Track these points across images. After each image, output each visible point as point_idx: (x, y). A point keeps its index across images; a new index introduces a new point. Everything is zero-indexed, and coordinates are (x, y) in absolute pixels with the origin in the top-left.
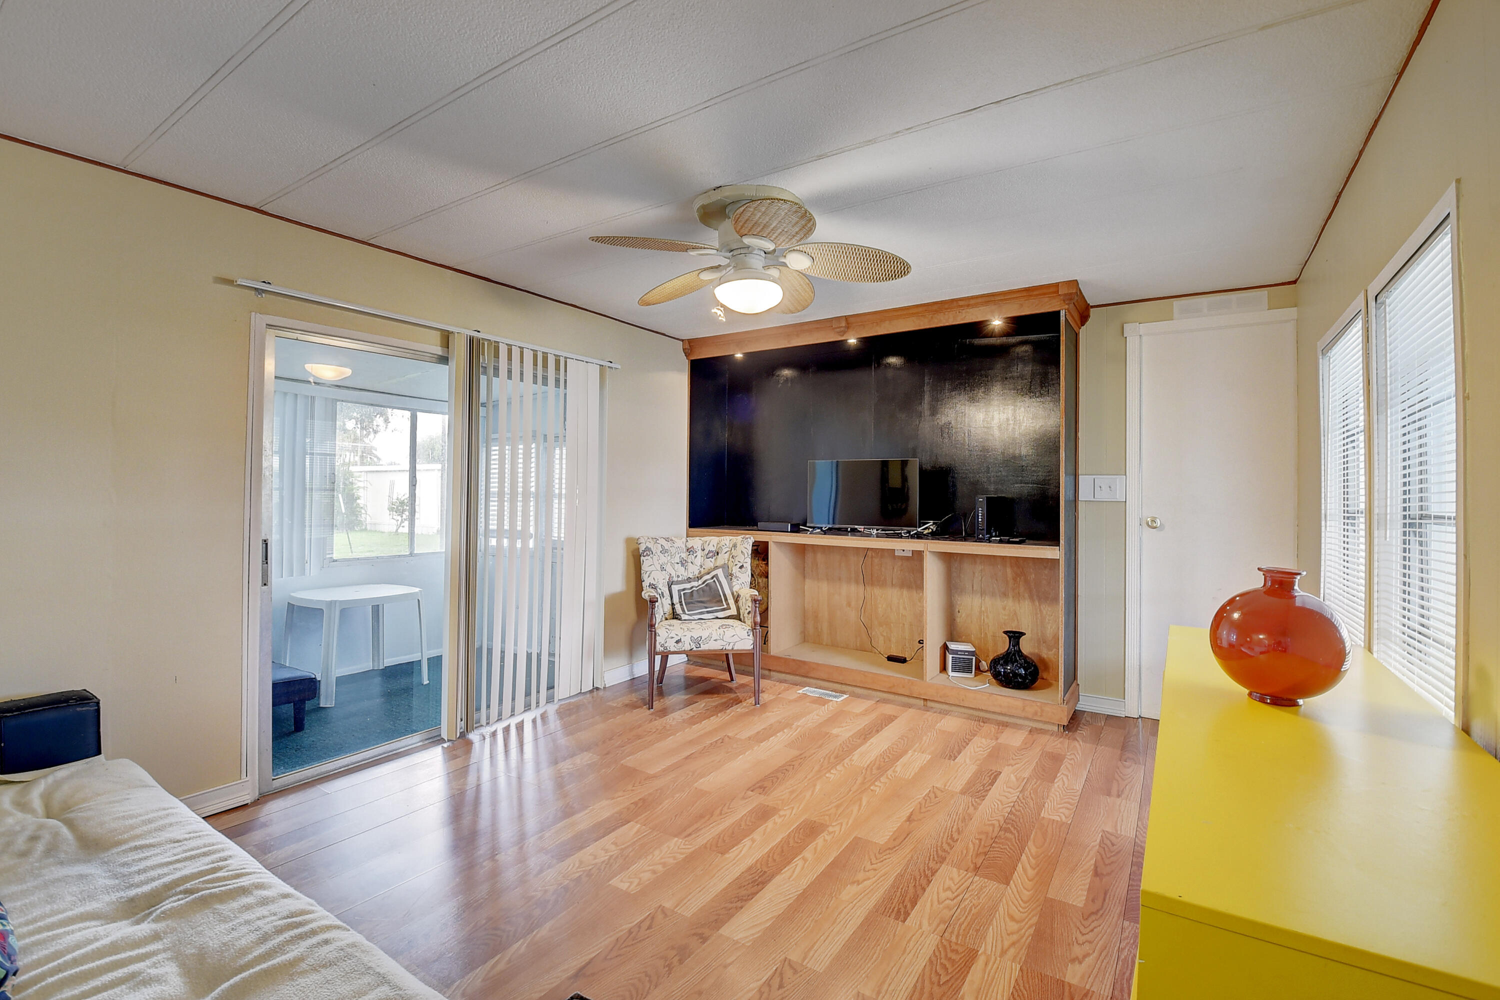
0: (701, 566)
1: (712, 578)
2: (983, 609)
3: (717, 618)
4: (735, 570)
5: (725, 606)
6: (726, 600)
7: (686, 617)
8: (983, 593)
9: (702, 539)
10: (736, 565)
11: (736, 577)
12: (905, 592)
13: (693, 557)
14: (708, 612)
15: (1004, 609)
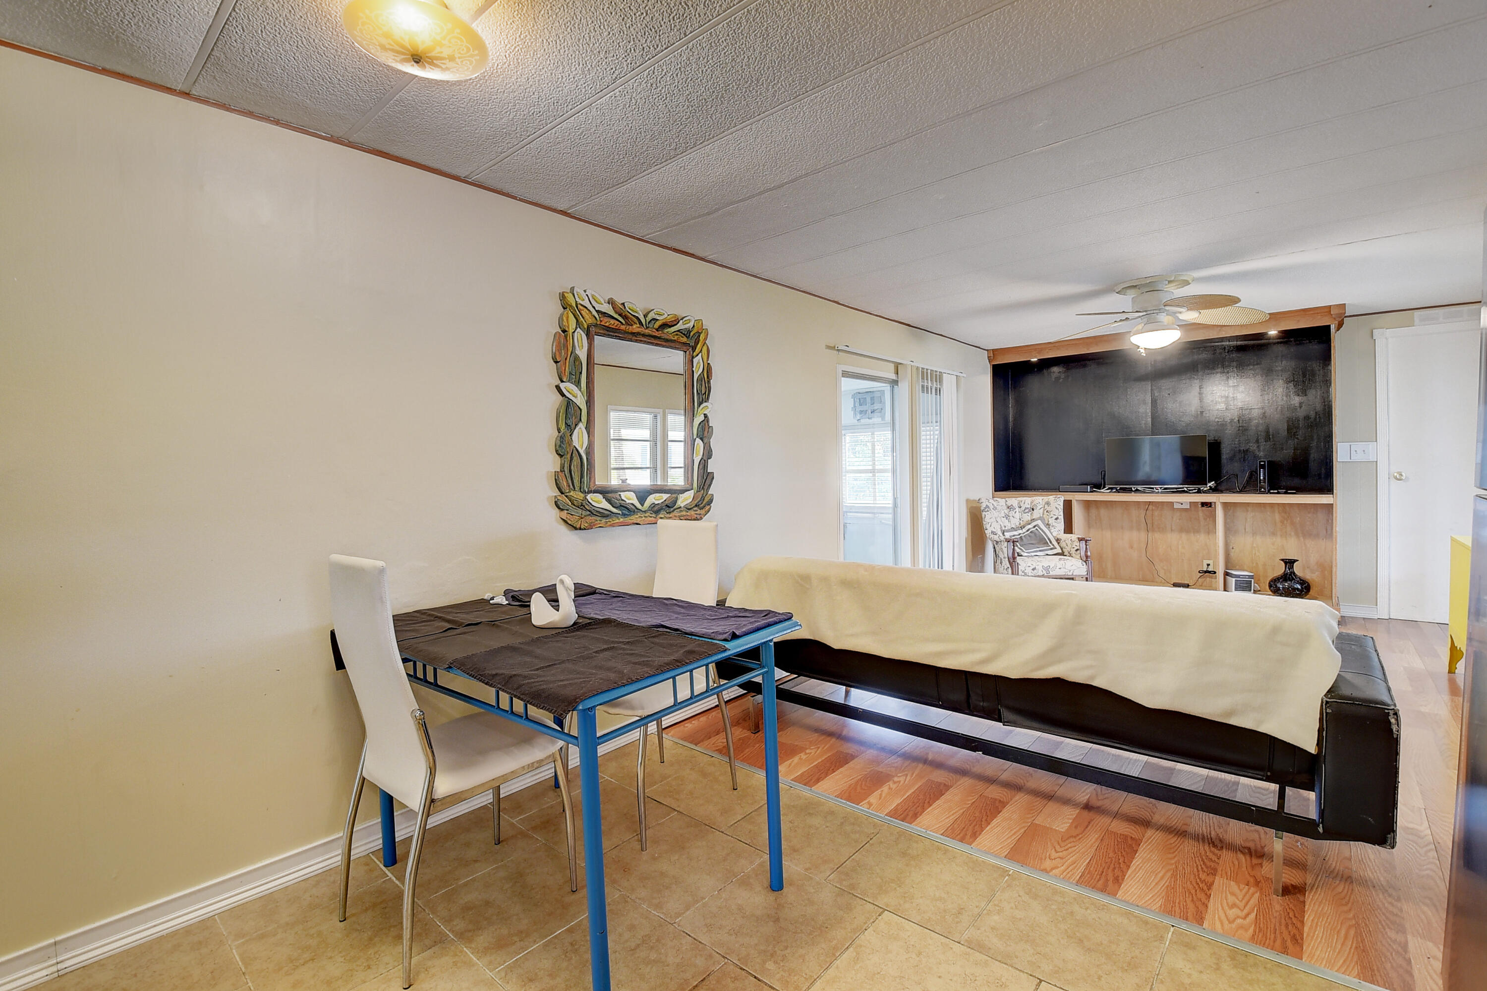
0: (1020, 519)
1: (1034, 527)
2: (1255, 545)
3: (1047, 555)
4: (1052, 521)
5: (1052, 547)
6: (1051, 542)
7: (1026, 554)
8: (1254, 534)
9: (1017, 499)
10: (1052, 517)
11: (1053, 526)
12: (1184, 535)
13: (1014, 513)
14: (1040, 551)
15: (1273, 544)
